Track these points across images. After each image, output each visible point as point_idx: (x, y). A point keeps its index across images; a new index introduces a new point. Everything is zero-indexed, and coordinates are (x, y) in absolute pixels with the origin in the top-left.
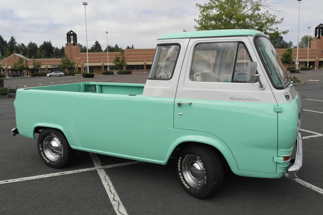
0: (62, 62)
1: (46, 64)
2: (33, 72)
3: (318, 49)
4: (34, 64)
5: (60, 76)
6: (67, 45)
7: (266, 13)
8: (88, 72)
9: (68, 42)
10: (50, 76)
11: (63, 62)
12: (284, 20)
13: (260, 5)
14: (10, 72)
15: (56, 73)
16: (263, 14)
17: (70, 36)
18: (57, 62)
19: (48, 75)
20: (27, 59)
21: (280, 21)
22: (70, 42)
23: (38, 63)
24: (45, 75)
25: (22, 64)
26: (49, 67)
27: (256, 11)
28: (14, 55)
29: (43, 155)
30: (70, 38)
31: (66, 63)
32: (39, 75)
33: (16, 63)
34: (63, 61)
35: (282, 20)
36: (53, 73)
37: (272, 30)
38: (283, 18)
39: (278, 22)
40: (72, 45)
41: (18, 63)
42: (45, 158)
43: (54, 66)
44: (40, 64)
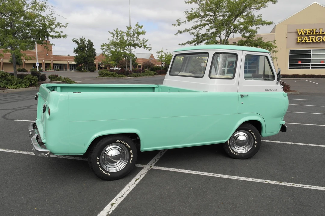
3: (43, 52)
7: (50, 15)
12: (68, 26)
13: (44, 6)
16: (48, 16)
21: (65, 25)
27: (41, 11)
29: (101, 169)
35: (67, 24)
37: (57, 33)
38: (68, 24)
39: (63, 26)
42: (104, 172)
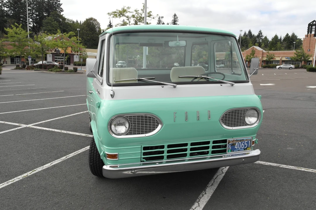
0: (295, 54)
1: (281, 56)
2: (268, 64)
4: (267, 56)
5: (290, 69)
6: (307, 36)
8: (314, 66)
9: (308, 33)
10: (279, 69)
11: (297, 55)
14: (247, 63)
15: (286, 65)
17: (312, 26)
18: (292, 53)
19: (278, 67)
20: (264, 51)
22: (311, 33)
23: (272, 55)
24: (275, 67)
25: (253, 56)
26: (284, 59)
28: (253, 47)
30: (312, 28)
31: (299, 56)
32: (269, 67)
33: (248, 55)
34: (297, 53)
36: (283, 65)
40: (312, 36)
41: (250, 55)
43: (288, 58)
44: (273, 56)
